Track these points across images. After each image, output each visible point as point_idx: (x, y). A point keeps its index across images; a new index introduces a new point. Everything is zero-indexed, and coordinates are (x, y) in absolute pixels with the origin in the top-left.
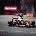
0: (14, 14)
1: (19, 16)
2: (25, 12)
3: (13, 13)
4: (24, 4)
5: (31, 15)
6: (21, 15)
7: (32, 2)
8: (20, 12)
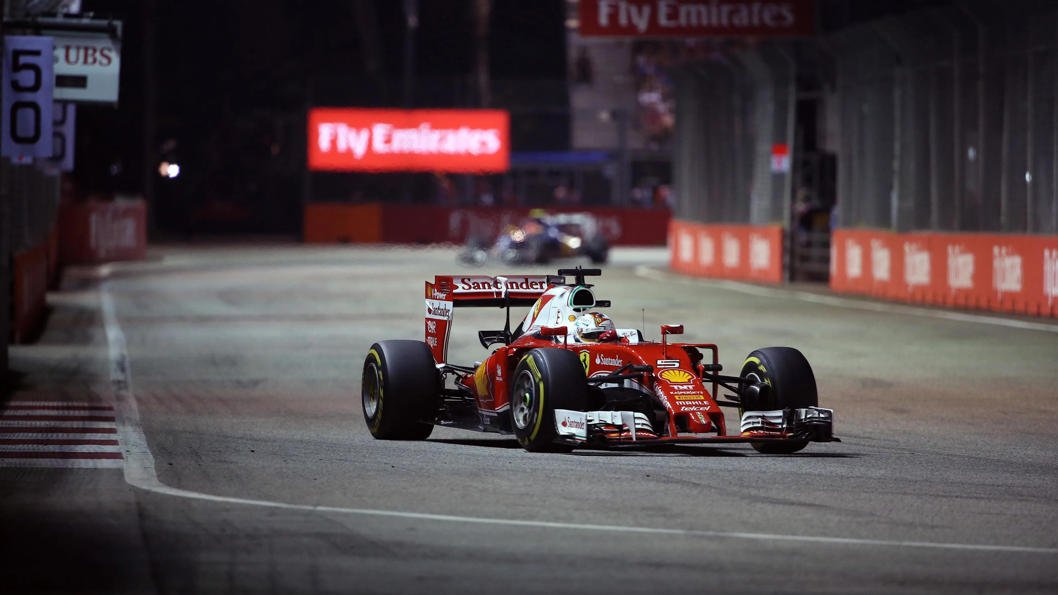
0: (459, 240)
1: (542, 260)
2: (640, 194)
3: (455, 220)
4: (634, 69)
5: (745, 253)
6: (574, 243)
7: (762, 29)
8: (561, 193)
